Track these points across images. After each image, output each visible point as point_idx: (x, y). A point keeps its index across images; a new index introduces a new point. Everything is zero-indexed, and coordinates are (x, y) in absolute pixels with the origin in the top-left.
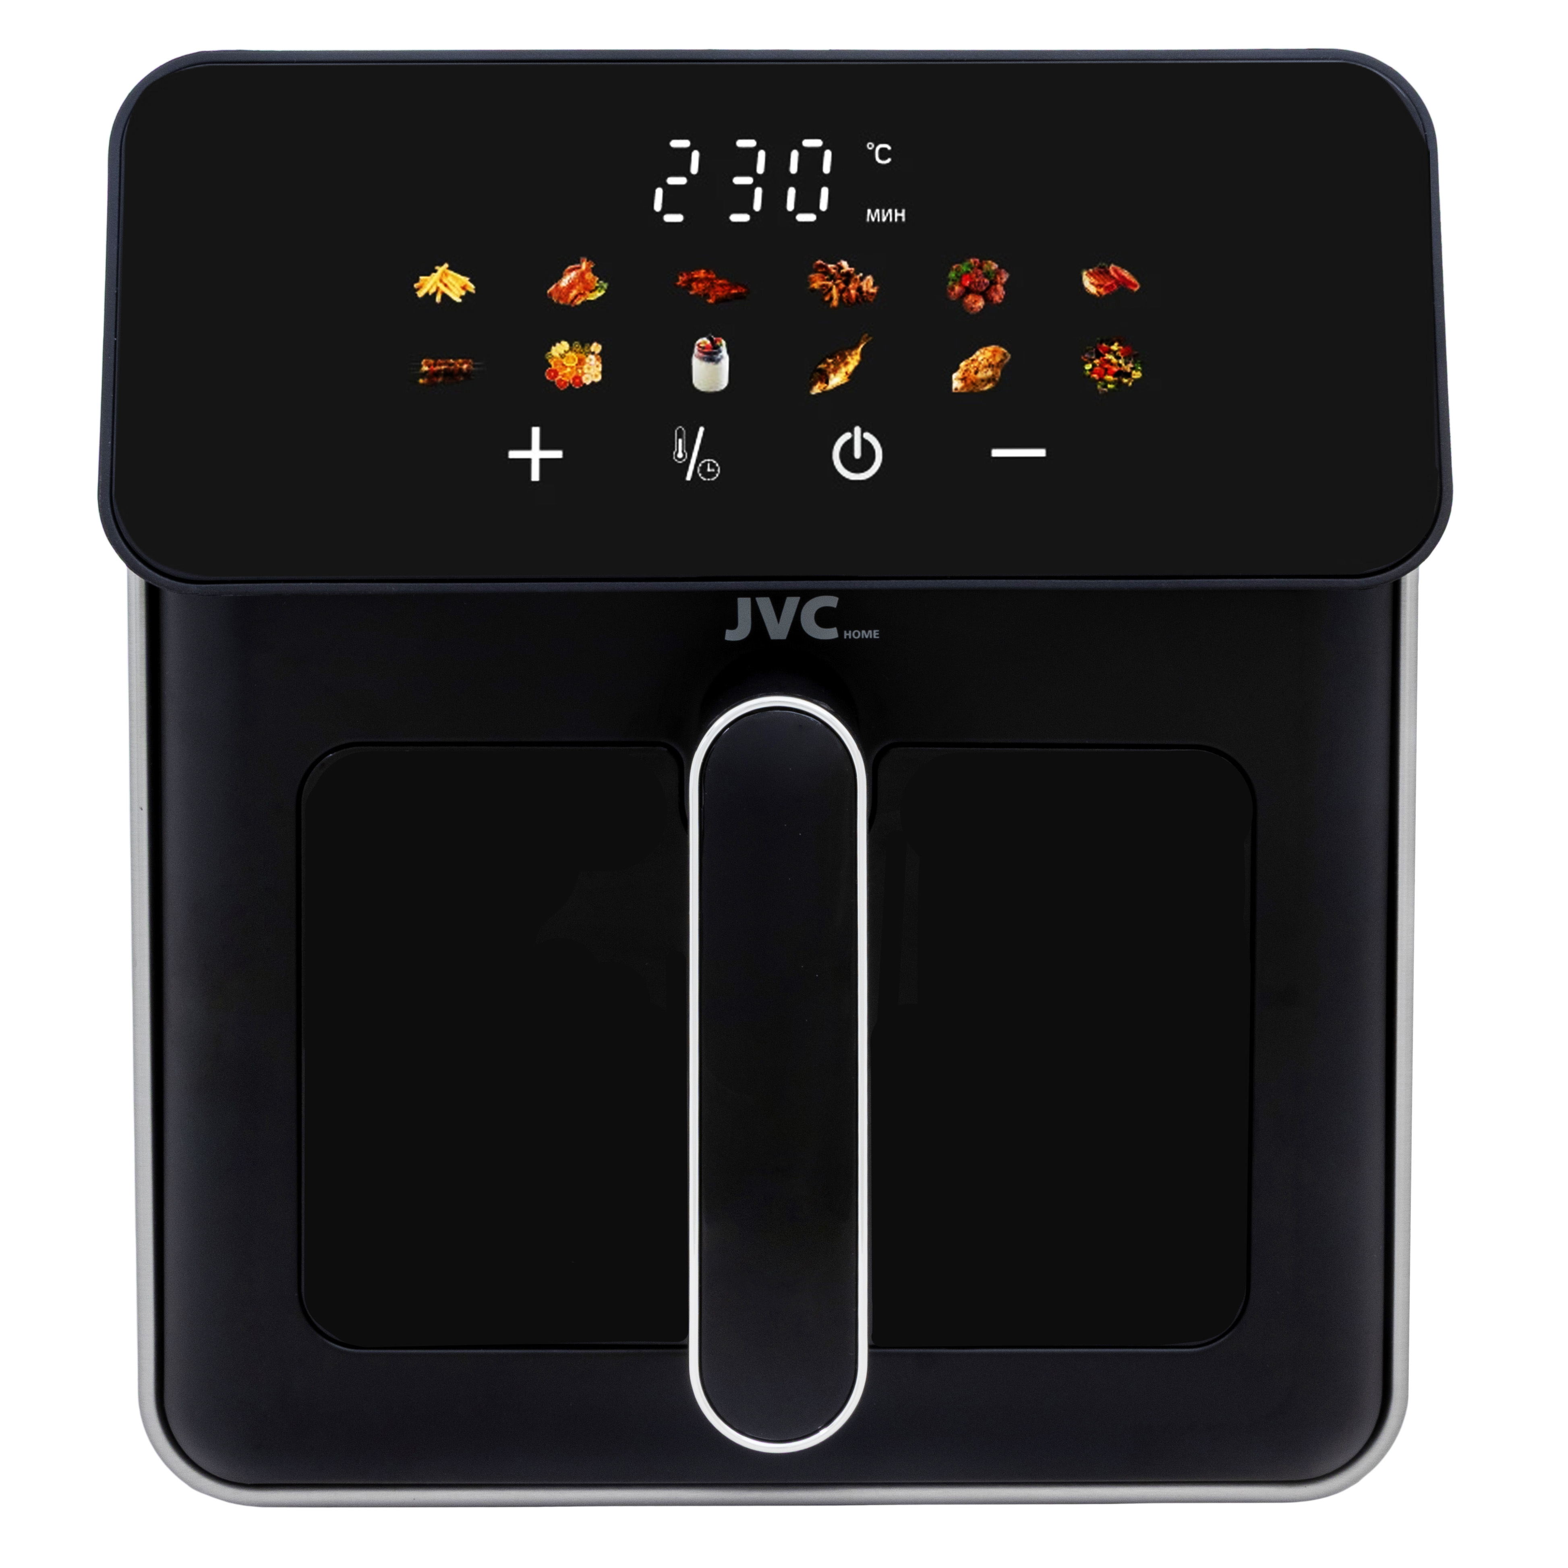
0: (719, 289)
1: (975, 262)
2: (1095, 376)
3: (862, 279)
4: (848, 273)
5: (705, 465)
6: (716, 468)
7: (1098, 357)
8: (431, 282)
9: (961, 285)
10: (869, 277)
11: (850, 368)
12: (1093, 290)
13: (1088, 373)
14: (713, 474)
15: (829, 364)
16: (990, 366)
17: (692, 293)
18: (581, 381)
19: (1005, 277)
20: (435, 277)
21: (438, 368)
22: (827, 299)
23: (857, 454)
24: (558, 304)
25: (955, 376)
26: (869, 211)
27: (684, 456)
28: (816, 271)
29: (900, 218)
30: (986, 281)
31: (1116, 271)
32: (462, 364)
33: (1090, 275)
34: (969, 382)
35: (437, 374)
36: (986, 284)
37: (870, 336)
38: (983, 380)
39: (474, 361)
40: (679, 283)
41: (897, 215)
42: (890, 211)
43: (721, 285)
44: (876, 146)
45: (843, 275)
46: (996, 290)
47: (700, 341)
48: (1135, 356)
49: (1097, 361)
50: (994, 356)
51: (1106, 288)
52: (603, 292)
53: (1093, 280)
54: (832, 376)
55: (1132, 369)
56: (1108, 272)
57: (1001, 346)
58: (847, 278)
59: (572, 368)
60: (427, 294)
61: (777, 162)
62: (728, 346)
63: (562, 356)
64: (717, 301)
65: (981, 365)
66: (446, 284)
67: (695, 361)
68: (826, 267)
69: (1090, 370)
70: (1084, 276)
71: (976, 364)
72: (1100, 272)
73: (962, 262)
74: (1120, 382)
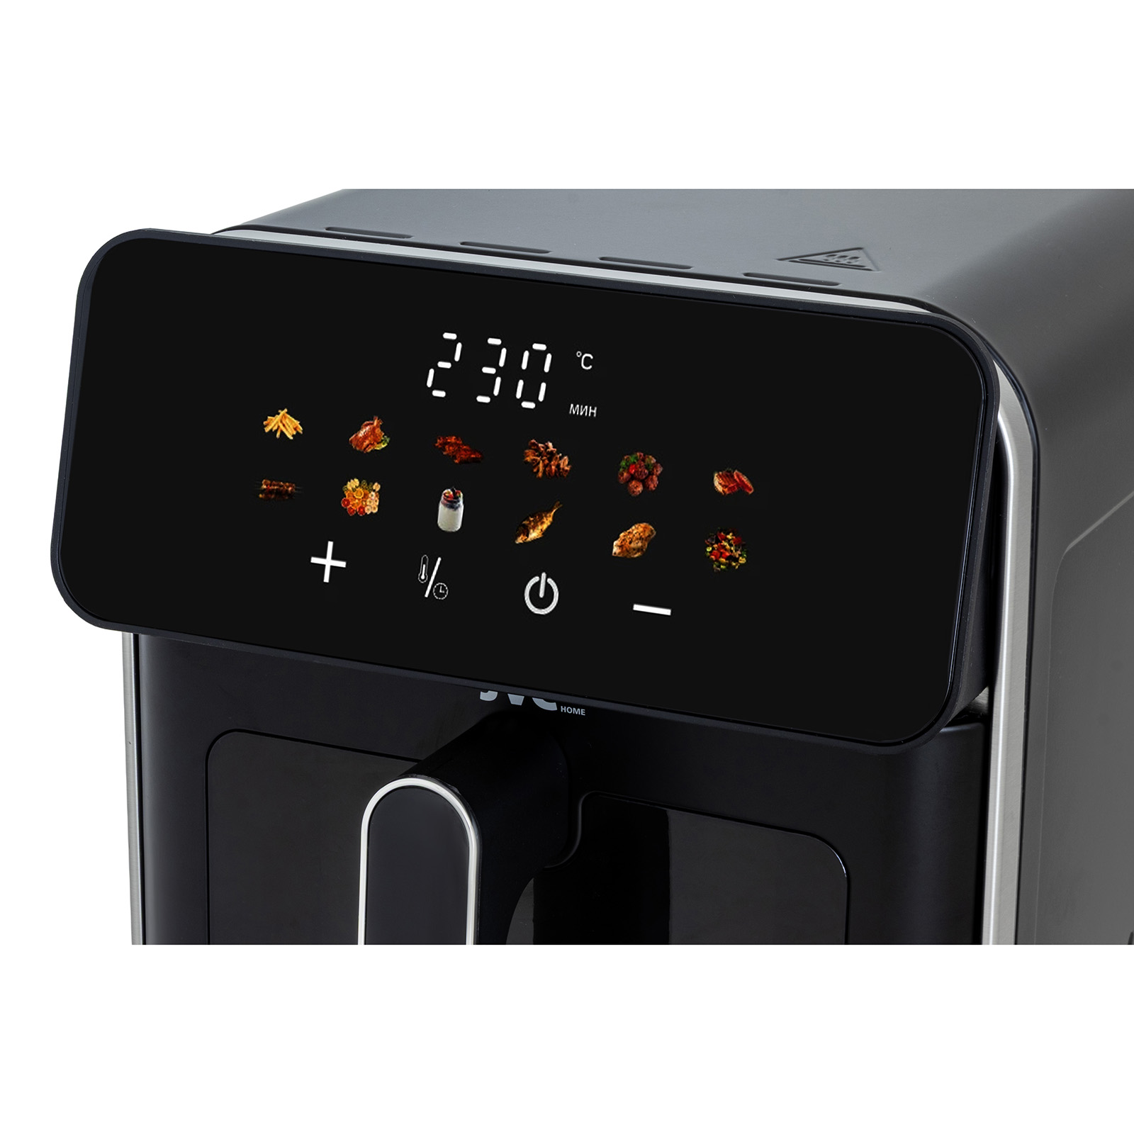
0: (463, 452)
1: (640, 456)
2: (713, 557)
3: (561, 458)
4: (552, 451)
5: (439, 587)
6: (446, 591)
7: (717, 543)
8: (275, 422)
9: (628, 472)
10: (566, 457)
11: (545, 527)
12: (720, 489)
13: (708, 554)
14: (442, 595)
15: (530, 522)
16: (641, 538)
17: (445, 453)
18: (364, 511)
19: (660, 470)
20: (278, 417)
21: (272, 487)
22: (535, 470)
23: (541, 595)
24: (355, 450)
25: (615, 543)
26: (572, 405)
27: (425, 579)
28: (530, 448)
29: (593, 413)
30: (646, 471)
31: (738, 476)
32: (288, 487)
33: (720, 476)
34: (624, 549)
35: (271, 492)
36: (645, 474)
37: (561, 503)
38: (634, 549)
39: (296, 486)
40: (437, 445)
41: (590, 411)
42: (586, 407)
43: (465, 450)
44: (583, 355)
45: (548, 453)
46: (652, 480)
47: (446, 491)
48: (743, 545)
49: (715, 546)
50: (645, 531)
51: (730, 489)
52: (386, 445)
53: (721, 481)
54: (531, 531)
55: (740, 555)
56: (732, 476)
57: (650, 524)
58: (551, 456)
59: (359, 500)
60: (271, 430)
61: (514, 359)
62: (464, 498)
63: (354, 490)
64: (460, 462)
65: (634, 537)
66: (284, 424)
67: (441, 507)
68: (537, 446)
69: (710, 552)
70: (715, 478)
71: (631, 536)
72: (727, 476)
73: (631, 454)
74: (730, 564)
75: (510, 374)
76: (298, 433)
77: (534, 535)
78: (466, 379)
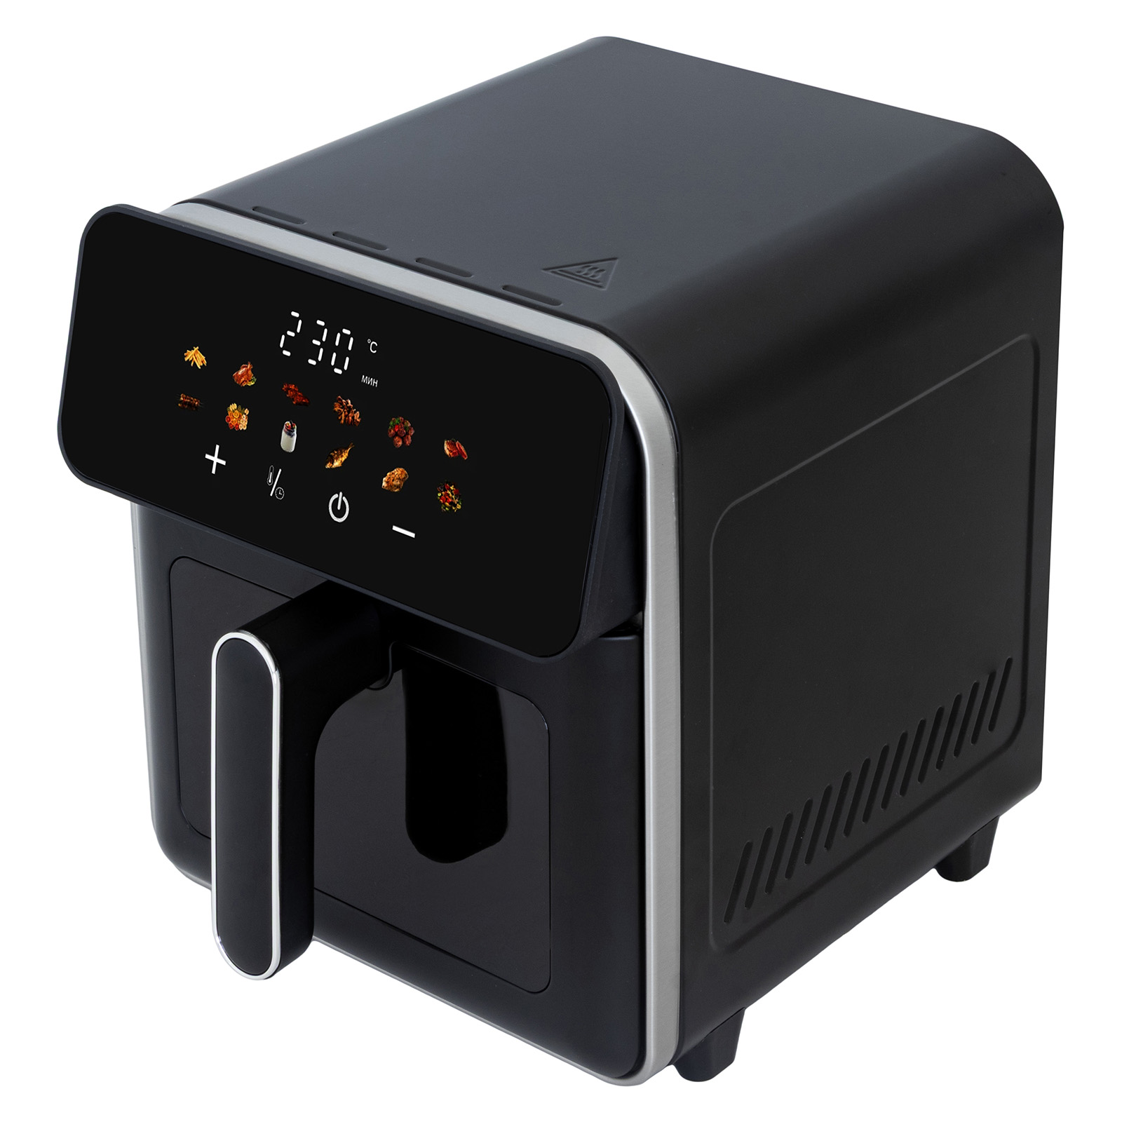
0: (298, 397)
1: (402, 419)
2: (442, 500)
3: (355, 412)
4: (350, 406)
5: (279, 490)
6: (283, 493)
7: (444, 491)
8: (191, 355)
9: (394, 430)
10: (358, 413)
11: (343, 459)
12: (448, 452)
14: (280, 496)
15: (335, 454)
16: (399, 479)
17: (287, 396)
18: (239, 427)
19: (413, 432)
20: (193, 352)
21: (186, 400)
22: (339, 418)
23: (339, 508)
24: (236, 383)
25: (384, 479)
26: (363, 376)
27: (271, 482)
28: (338, 402)
29: (375, 384)
30: (405, 431)
31: (459, 445)
32: (195, 402)
33: (448, 443)
34: (389, 484)
35: (185, 403)
36: (404, 433)
37: (353, 445)
38: (395, 486)
39: (200, 402)
40: (283, 389)
41: (374, 382)
42: (372, 379)
43: (299, 396)
44: (371, 342)
45: (348, 407)
46: (408, 438)
47: (287, 423)
48: (460, 496)
49: (443, 493)
50: (402, 474)
51: (453, 454)
52: (254, 383)
53: (449, 447)
54: (335, 461)
56: (455, 445)
57: (406, 470)
58: (349, 409)
59: (236, 419)
60: (188, 360)
61: (331, 337)
62: (297, 429)
63: (234, 411)
64: (296, 404)
65: (394, 477)
66: (196, 357)
67: (283, 432)
68: (342, 401)
69: (440, 497)
70: (445, 444)
72: (452, 444)
73: (396, 417)
74: (452, 508)
75: (329, 346)
76: (204, 365)
77: (337, 464)
78: (302, 346)
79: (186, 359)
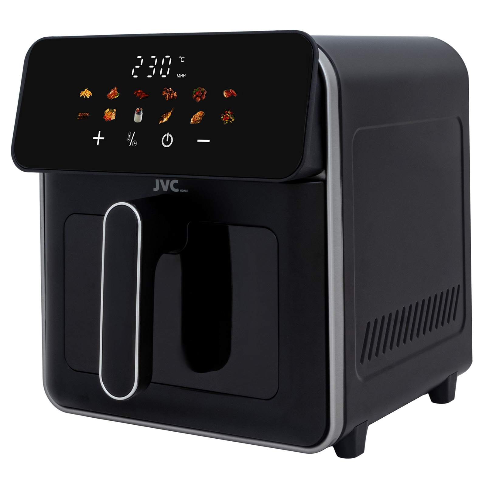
1: (200, 88)
2: (223, 120)
3: (174, 93)
4: (171, 91)
5: (134, 142)
6: (136, 143)
7: (225, 115)
8: (84, 93)
9: (196, 95)
10: (176, 92)
11: (169, 117)
12: (225, 96)
14: (135, 145)
16: (200, 117)
17: (137, 96)
18: (111, 119)
19: (206, 92)
20: (85, 91)
21: (82, 115)
22: (166, 98)
23: (167, 140)
24: (109, 99)
25: (191, 119)
26: (178, 75)
27: (130, 140)
28: (164, 91)
29: (184, 76)
30: (202, 93)
31: (231, 91)
32: (87, 114)
33: (225, 92)
34: (194, 121)
35: (81, 117)
37: (174, 108)
38: (198, 121)
39: (89, 114)
40: (134, 94)
42: (182, 74)
43: (143, 94)
44: (181, 57)
45: (170, 92)
46: (203, 96)
47: (137, 109)
48: (233, 114)
50: (201, 114)
51: (229, 96)
52: (118, 96)
53: (226, 93)
55: (232, 118)
56: (230, 91)
57: (203, 111)
59: (109, 115)
60: (82, 96)
61: (159, 62)
62: (143, 110)
63: (108, 113)
64: (142, 98)
66: (87, 93)
67: (135, 114)
68: (166, 89)
69: (223, 118)
70: (224, 92)
71: (197, 116)
72: (228, 91)
73: (196, 88)
74: (229, 122)
75: (158, 67)
76: (91, 96)
77: (165, 120)
78: (144, 70)
79: (81, 96)
